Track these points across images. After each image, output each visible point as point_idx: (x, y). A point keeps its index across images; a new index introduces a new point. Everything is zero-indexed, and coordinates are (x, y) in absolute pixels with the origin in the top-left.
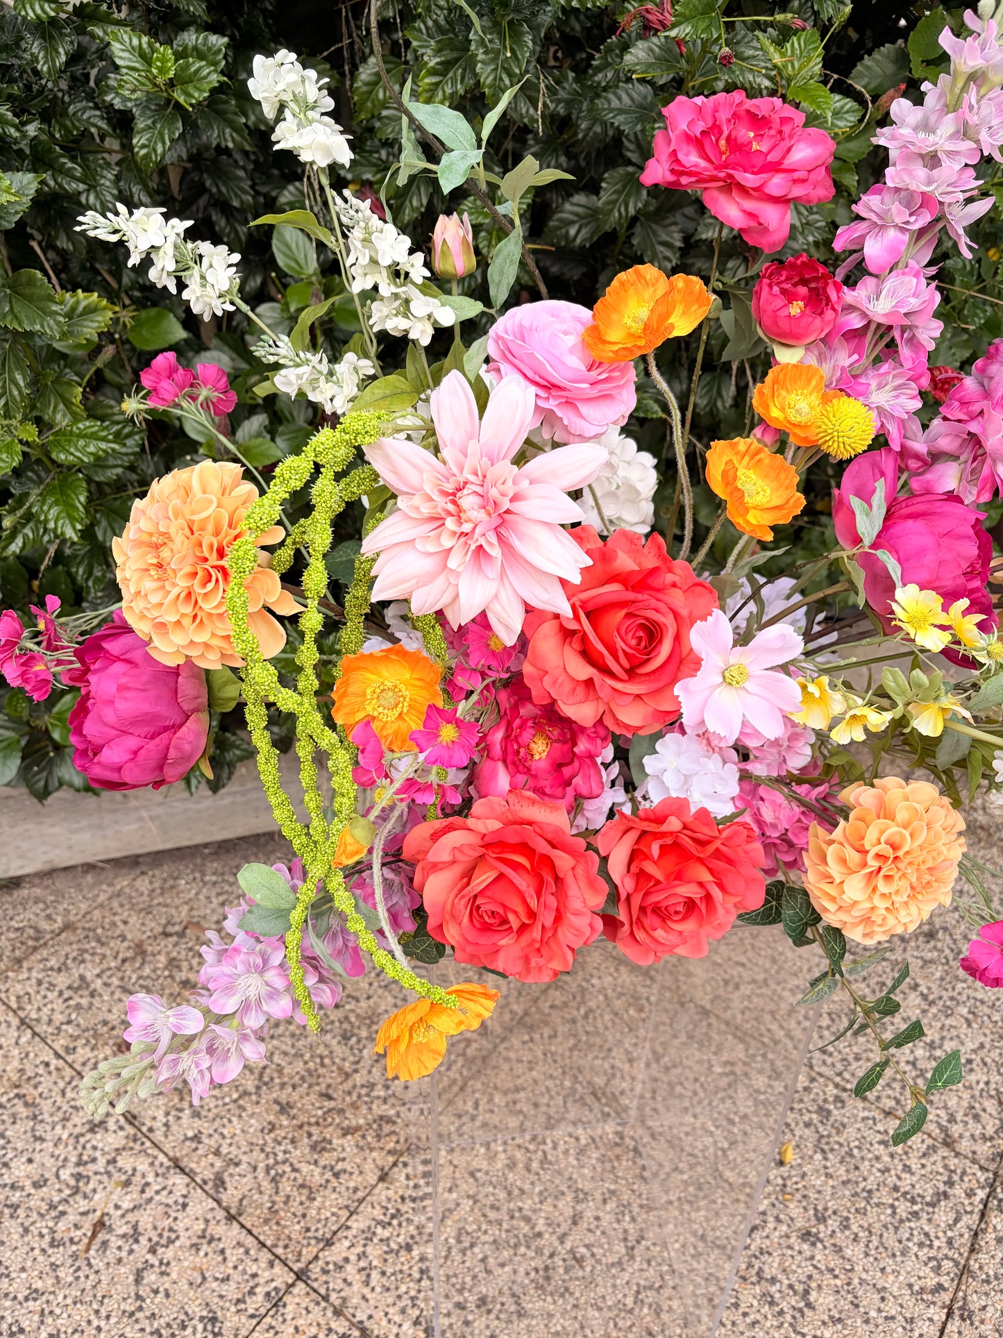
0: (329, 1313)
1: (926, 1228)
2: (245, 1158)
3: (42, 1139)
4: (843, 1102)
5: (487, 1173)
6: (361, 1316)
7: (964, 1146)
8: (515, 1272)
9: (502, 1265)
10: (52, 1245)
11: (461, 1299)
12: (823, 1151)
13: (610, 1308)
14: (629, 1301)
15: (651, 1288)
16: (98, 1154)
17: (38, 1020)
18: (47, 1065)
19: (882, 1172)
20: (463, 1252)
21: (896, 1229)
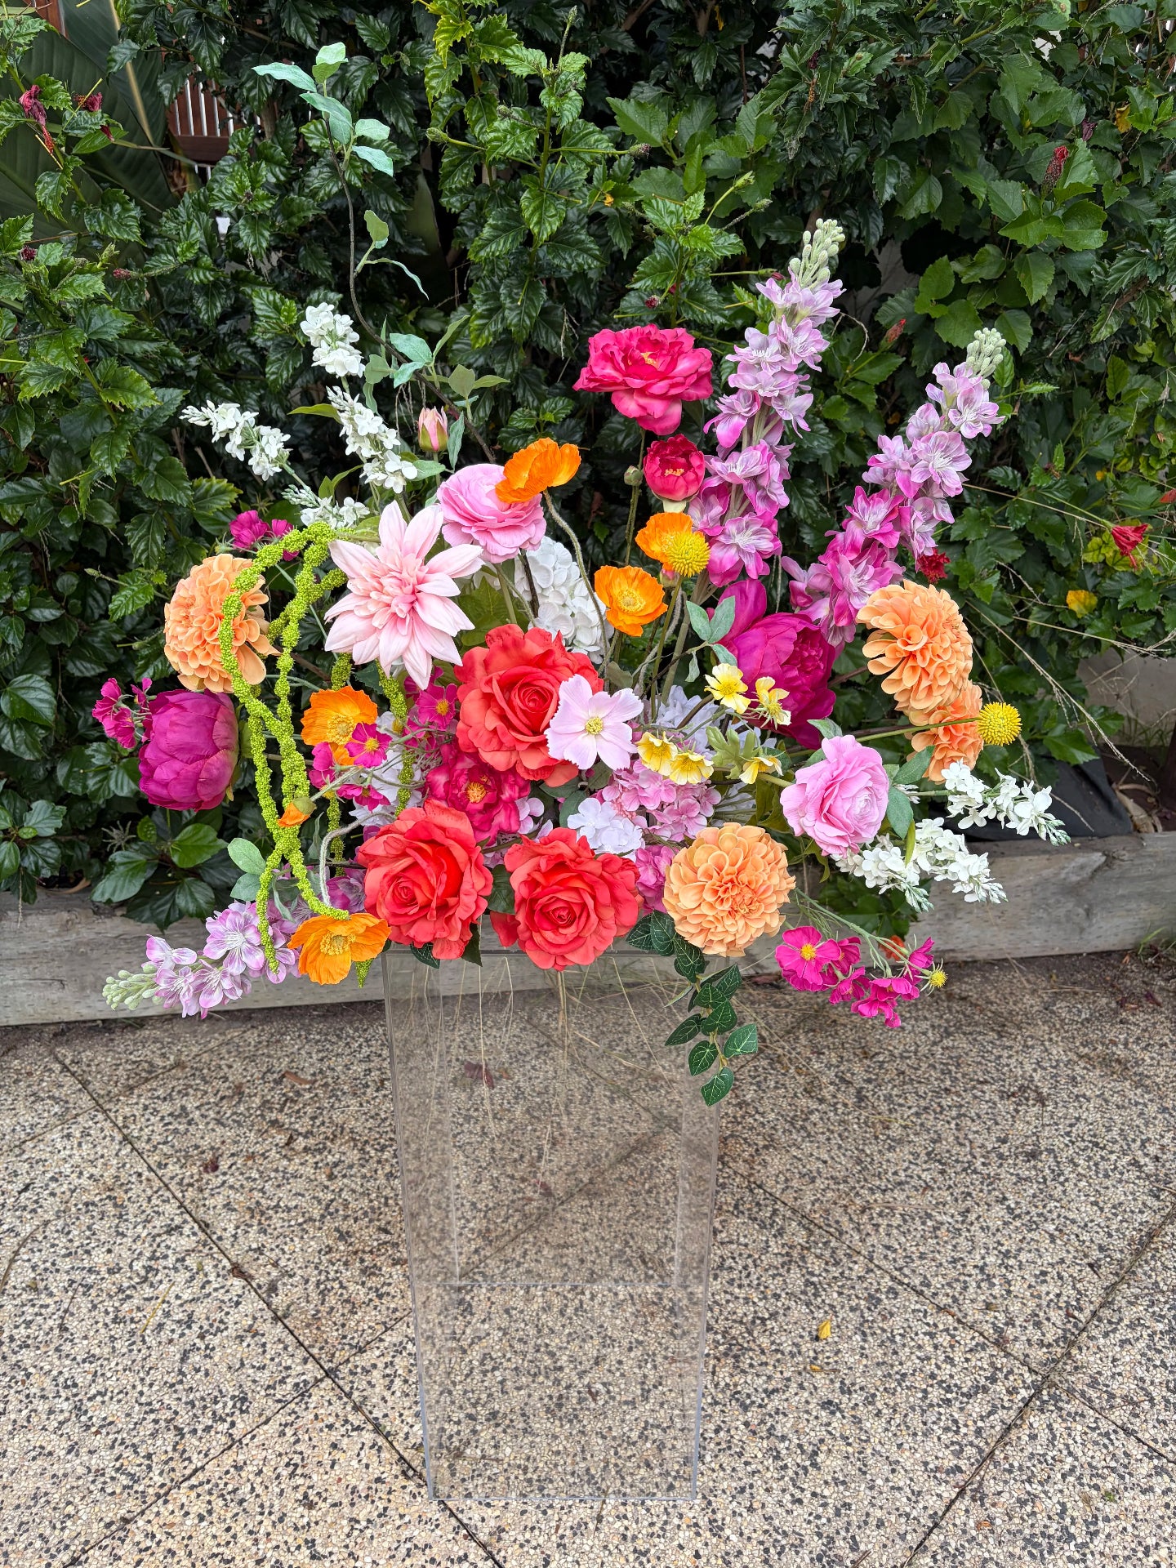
0: (349, 1408)
1: (956, 1416)
2: (299, 1272)
3: (123, 1235)
4: (896, 1294)
5: (522, 1312)
6: (377, 1413)
7: (1018, 1348)
8: (530, 1396)
9: (519, 1389)
10: (114, 1321)
11: (473, 1411)
12: (864, 1334)
13: (614, 1438)
14: (634, 1435)
15: (658, 1427)
16: (170, 1252)
17: (138, 1138)
18: (140, 1175)
19: (922, 1360)
20: (485, 1373)
21: (924, 1411)
